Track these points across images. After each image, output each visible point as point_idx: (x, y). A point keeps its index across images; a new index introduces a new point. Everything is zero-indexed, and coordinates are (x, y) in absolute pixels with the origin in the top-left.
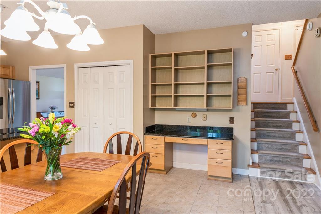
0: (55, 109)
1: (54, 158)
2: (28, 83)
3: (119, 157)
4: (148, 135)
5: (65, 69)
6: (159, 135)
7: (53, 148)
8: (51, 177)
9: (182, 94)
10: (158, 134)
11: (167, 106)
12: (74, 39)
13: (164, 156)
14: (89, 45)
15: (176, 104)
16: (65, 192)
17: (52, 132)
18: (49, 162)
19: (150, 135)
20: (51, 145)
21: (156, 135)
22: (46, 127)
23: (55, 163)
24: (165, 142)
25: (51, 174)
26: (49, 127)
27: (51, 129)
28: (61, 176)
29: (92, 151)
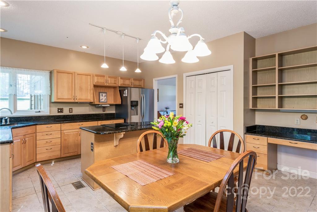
0: (168, 109)
1: (173, 146)
2: (152, 91)
3: (222, 152)
4: (249, 134)
5: (177, 79)
6: (261, 136)
7: (172, 138)
8: (171, 161)
9: (288, 95)
10: (259, 134)
11: (269, 107)
12: (187, 54)
13: (267, 157)
14: (198, 57)
15: (281, 105)
16: (182, 174)
17: (173, 126)
18: (170, 149)
19: (251, 135)
20: (171, 136)
21: (258, 136)
22: (168, 122)
23: (174, 149)
24: (268, 143)
25: (171, 158)
26: (170, 123)
27: (172, 124)
28: (178, 161)
29: (196, 144)
